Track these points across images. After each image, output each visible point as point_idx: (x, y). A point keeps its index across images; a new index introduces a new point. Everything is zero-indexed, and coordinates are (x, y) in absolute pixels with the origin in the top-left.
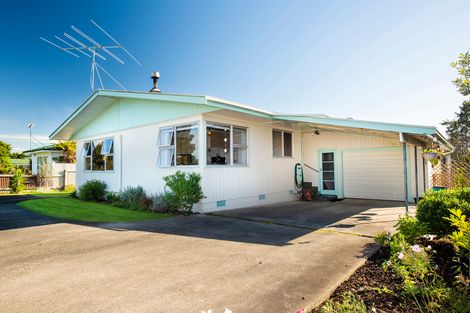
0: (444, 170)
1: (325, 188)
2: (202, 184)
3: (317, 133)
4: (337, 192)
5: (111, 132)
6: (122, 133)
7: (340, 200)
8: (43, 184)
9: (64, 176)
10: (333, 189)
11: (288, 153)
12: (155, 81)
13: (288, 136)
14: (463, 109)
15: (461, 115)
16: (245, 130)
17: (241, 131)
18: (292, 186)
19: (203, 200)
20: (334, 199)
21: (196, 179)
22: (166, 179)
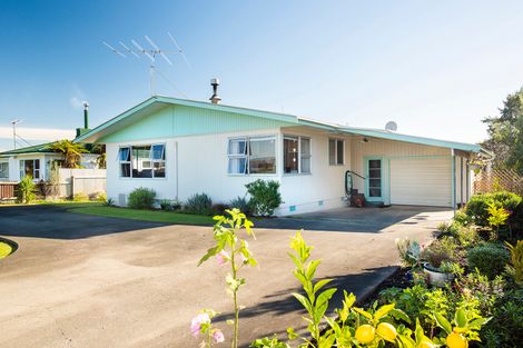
0: (484, 178)
1: (371, 195)
2: (280, 190)
3: (365, 140)
4: (385, 199)
5: (161, 138)
6: (177, 139)
7: (388, 206)
8: (50, 193)
9: (72, 183)
10: (379, 195)
11: (340, 161)
12: (215, 88)
13: (340, 144)
14: (507, 104)
15: (505, 111)
16: (308, 140)
17: (306, 140)
18: (343, 193)
19: (281, 205)
20: (382, 206)
21: (274, 186)
22: (248, 186)
